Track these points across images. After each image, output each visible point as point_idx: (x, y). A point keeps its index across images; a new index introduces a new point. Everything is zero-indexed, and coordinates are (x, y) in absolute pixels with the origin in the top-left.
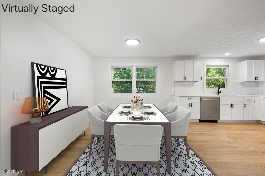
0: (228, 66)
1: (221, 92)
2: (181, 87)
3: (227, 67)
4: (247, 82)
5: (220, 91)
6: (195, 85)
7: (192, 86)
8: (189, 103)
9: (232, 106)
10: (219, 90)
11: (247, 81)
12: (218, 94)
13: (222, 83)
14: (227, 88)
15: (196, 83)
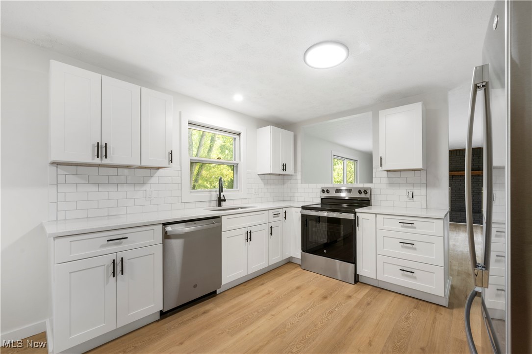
0: (239, 134)
1: (224, 200)
2: (95, 188)
3: (237, 137)
4: (269, 174)
5: (222, 198)
6: (154, 179)
7: (143, 183)
8: (114, 257)
9: (249, 236)
10: (221, 193)
11: (271, 172)
12: (220, 205)
13: (229, 180)
14: (237, 188)
15: (156, 175)
